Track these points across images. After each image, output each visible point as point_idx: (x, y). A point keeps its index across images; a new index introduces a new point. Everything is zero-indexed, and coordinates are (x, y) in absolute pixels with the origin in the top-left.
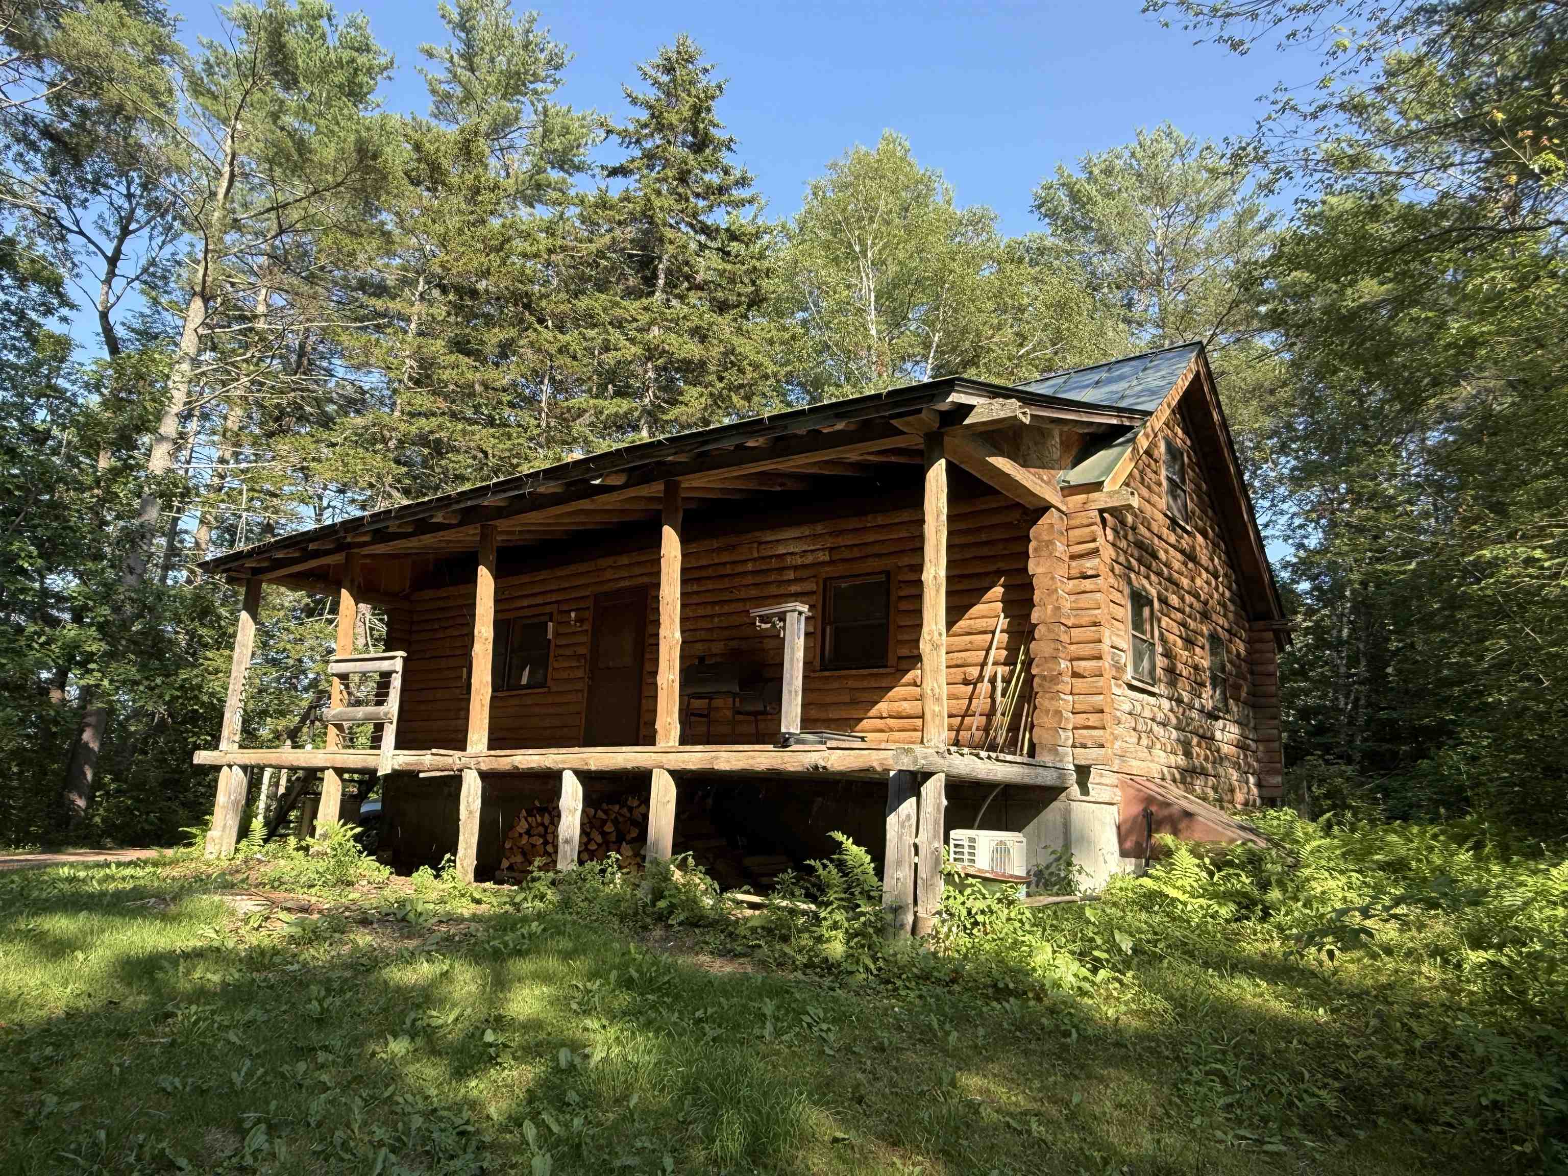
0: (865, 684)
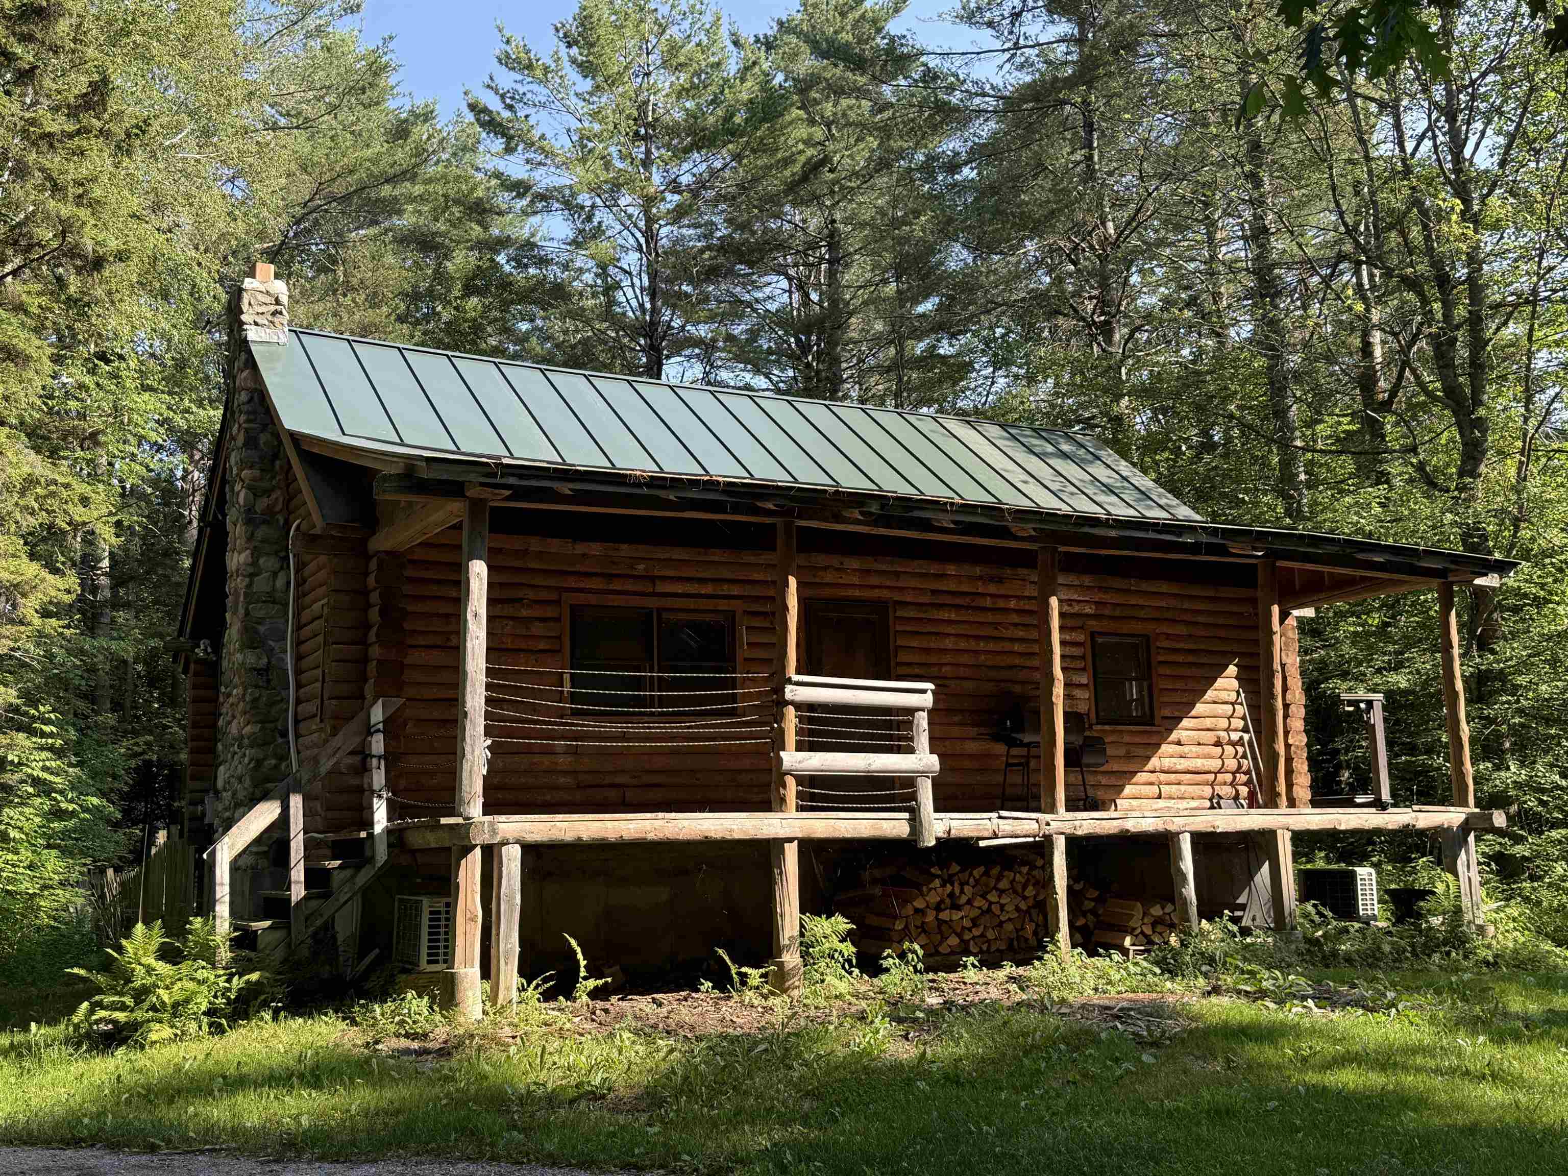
0: (1138, 740)
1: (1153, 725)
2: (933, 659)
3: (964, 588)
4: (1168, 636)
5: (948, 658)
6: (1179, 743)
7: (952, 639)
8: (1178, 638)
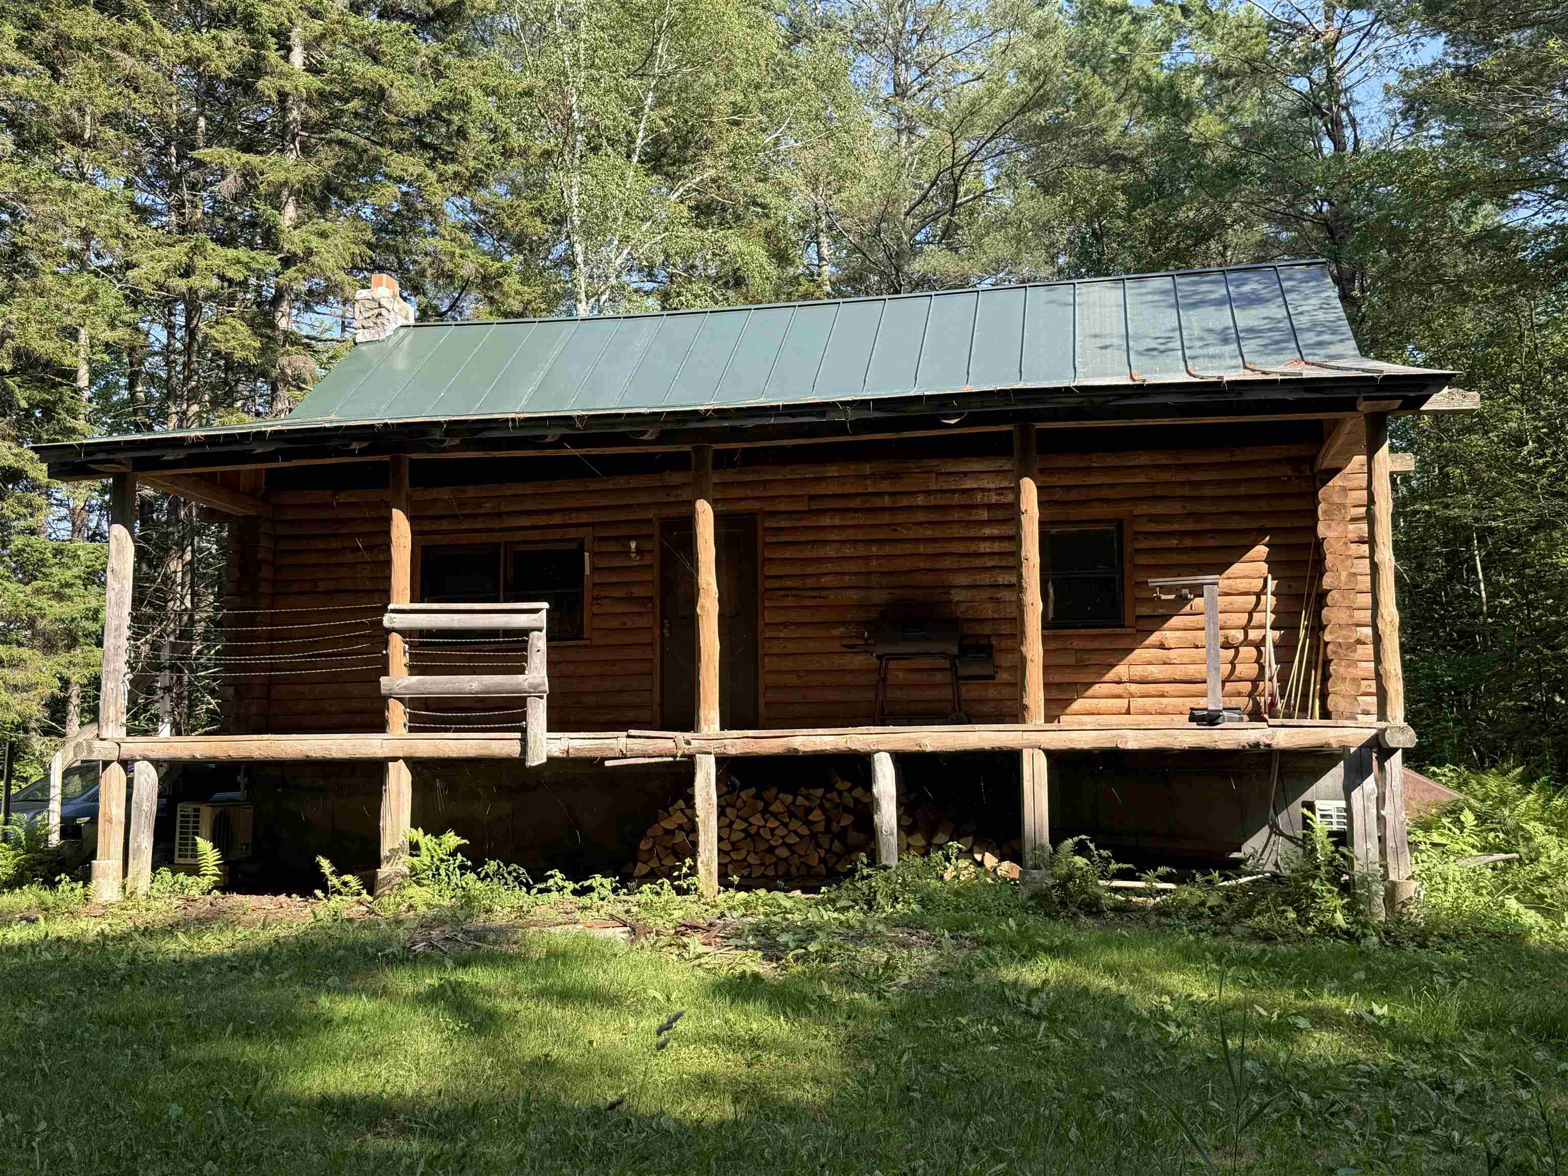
0: (1096, 645)
1: (1123, 626)
2: (810, 570)
3: (849, 489)
4: (1152, 518)
5: (830, 567)
6: (1162, 647)
7: (837, 545)
8: (1169, 518)
